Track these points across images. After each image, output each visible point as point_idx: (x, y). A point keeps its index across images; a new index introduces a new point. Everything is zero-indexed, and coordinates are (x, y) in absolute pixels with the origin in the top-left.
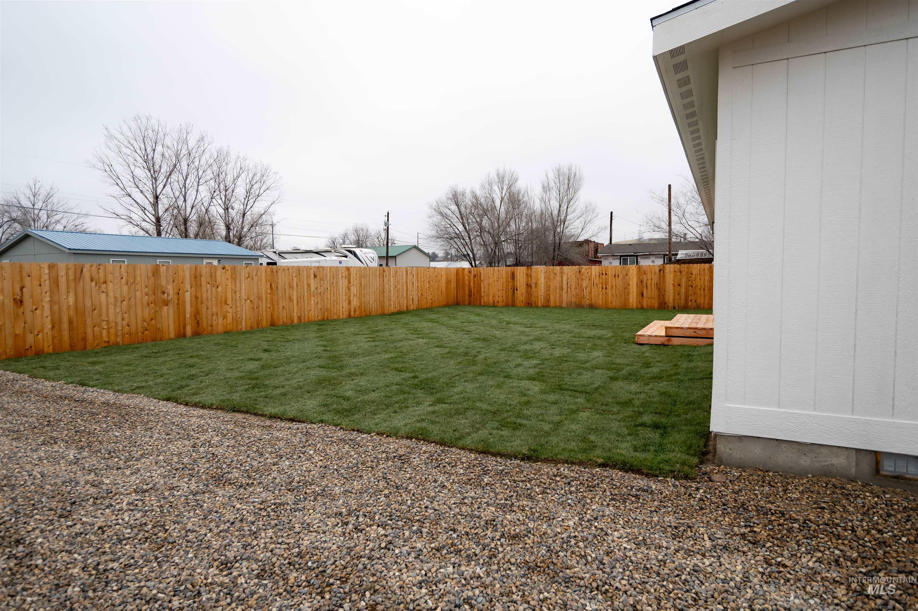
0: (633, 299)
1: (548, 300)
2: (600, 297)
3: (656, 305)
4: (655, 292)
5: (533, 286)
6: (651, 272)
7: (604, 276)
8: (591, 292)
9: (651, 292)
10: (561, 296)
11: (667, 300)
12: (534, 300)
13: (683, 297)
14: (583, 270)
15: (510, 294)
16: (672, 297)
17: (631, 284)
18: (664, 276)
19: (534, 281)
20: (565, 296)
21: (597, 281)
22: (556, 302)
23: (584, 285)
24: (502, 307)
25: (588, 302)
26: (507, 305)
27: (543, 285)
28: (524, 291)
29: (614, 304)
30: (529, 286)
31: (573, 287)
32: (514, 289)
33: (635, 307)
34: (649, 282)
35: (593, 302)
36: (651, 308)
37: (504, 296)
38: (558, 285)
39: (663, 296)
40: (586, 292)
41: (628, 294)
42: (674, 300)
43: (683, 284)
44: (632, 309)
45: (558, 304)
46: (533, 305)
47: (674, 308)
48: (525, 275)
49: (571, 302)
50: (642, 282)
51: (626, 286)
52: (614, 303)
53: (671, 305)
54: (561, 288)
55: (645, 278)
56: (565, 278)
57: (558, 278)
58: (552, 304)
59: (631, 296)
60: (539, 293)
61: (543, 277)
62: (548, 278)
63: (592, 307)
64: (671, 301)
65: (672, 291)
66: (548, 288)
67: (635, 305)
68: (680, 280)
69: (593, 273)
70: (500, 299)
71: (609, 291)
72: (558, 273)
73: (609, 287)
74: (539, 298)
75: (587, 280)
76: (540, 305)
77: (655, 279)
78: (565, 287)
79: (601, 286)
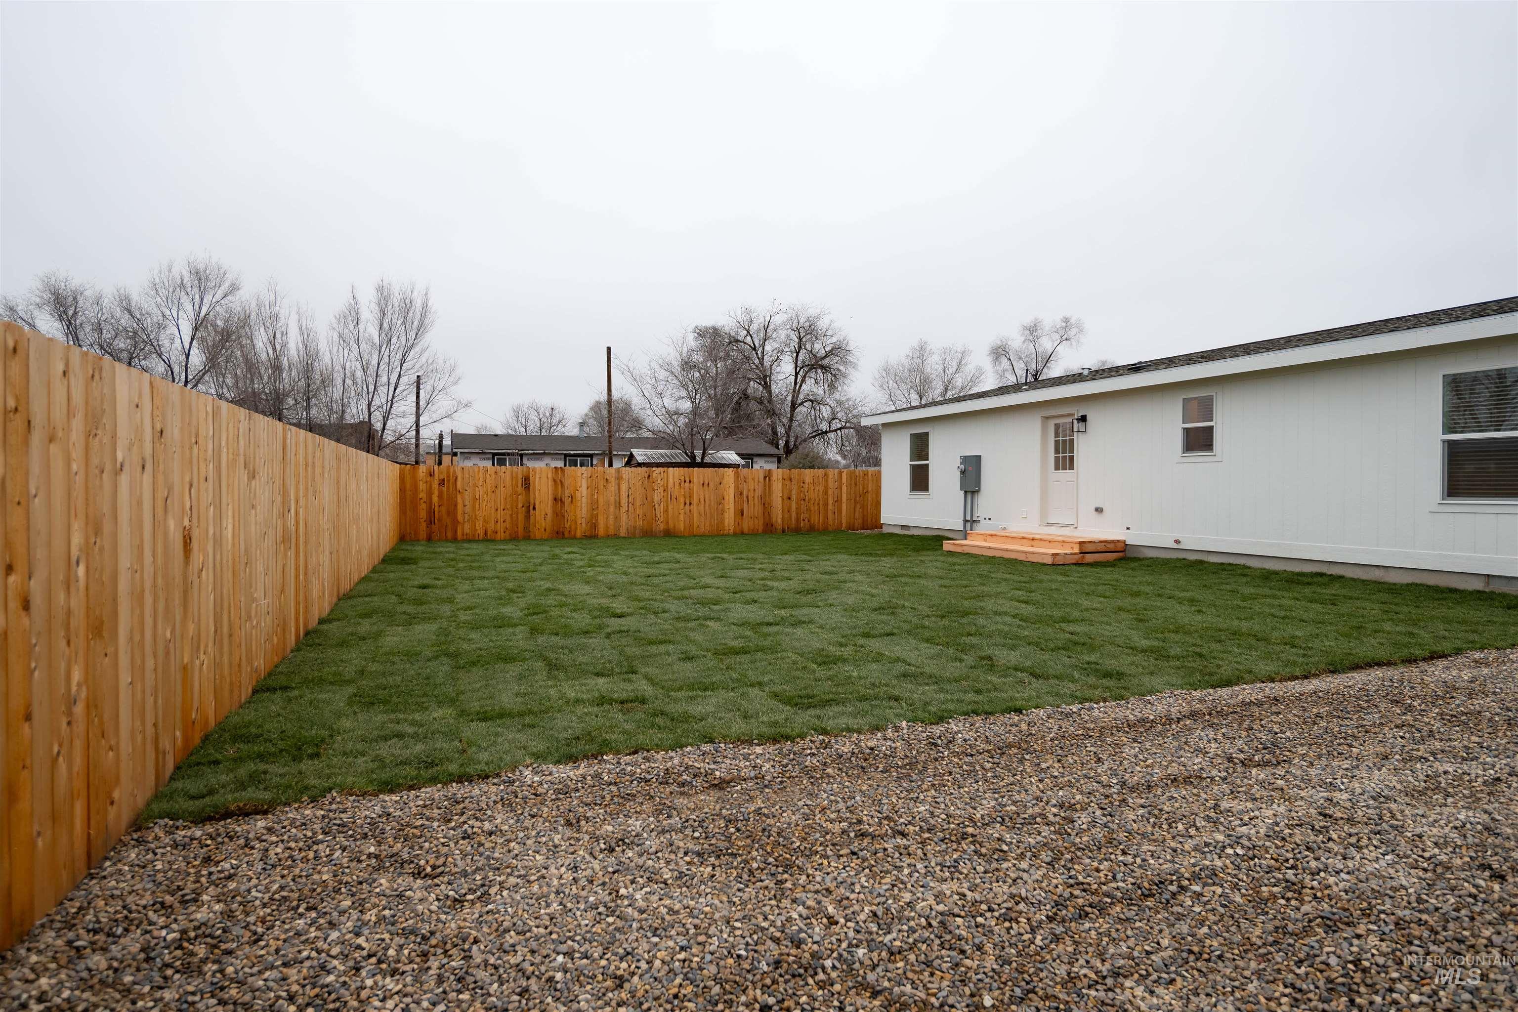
0: (729, 519)
1: (595, 526)
2: (682, 517)
3: (760, 530)
4: (758, 510)
5: (567, 501)
6: (754, 479)
7: (687, 484)
8: (666, 511)
9: (753, 509)
10: (617, 518)
11: (774, 520)
12: (567, 526)
13: (794, 515)
14: (655, 475)
15: (521, 517)
16: (780, 516)
17: (726, 498)
18: (770, 486)
19: (567, 493)
20: (624, 517)
21: (676, 492)
22: (607, 527)
23: (656, 499)
24: (504, 541)
25: (662, 527)
26: (514, 538)
27: (584, 500)
28: (549, 511)
29: (702, 529)
30: (558, 500)
31: (638, 503)
32: (529, 508)
33: (732, 531)
34: (751, 494)
35: (671, 525)
36: (753, 533)
37: (508, 519)
38: (612, 499)
39: (769, 514)
40: (660, 510)
41: (723, 511)
42: (783, 519)
43: (794, 497)
44: (728, 535)
45: (611, 531)
46: (566, 535)
47: (783, 531)
48: (551, 483)
49: (635, 527)
50: (741, 494)
51: (721, 500)
52: (702, 526)
53: (779, 527)
54: (619, 505)
55: (745, 488)
56: (624, 487)
57: (612, 487)
58: (601, 531)
59: (726, 515)
60: (578, 513)
61: (584, 486)
62: (593, 488)
63: (668, 534)
64: (780, 521)
65: (780, 507)
66: (594, 506)
67: (732, 528)
68: (791, 491)
69: (671, 480)
70: (500, 527)
71: (694, 508)
72: (612, 480)
73: (695, 501)
74: (579, 522)
75: (661, 490)
76: (579, 534)
77: (759, 492)
78: (624, 501)
79: (682, 500)
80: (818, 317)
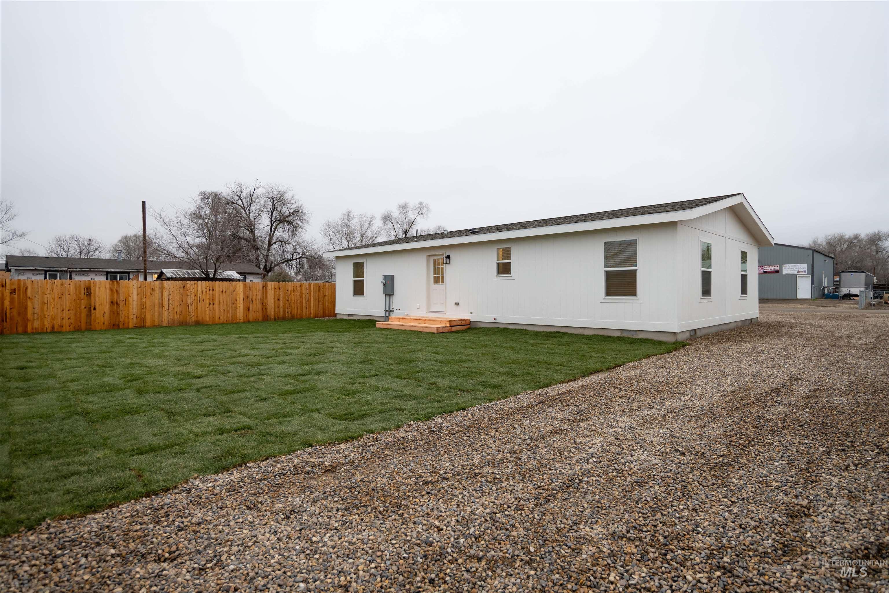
0: (240, 314)
1: (144, 320)
2: (207, 312)
3: (261, 319)
4: (259, 306)
5: (121, 304)
6: (256, 289)
7: (211, 292)
8: (197, 309)
9: (256, 307)
10: (160, 314)
11: (269, 313)
12: (122, 320)
13: (281, 309)
14: (188, 286)
15: (84, 316)
16: (273, 310)
17: (238, 299)
18: (266, 292)
19: (121, 297)
20: (165, 314)
21: (203, 297)
22: (153, 321)
23: (189, 301)
24: (70, 332)
25: (194, 319)
26: (78, 330)
27: (135, 303)
28: (107, 310)
29: (222, 320)
30: (114, 303)
31: (176, 304)
32: (91, 309)
33: (242, 321)
34: (254, 298)
35: (200, 318)
36: (256, 321)
37: (73, 317)
38: (157, 302)
39: (266, 309)
40: (192, 308)
41: (236, 308)
42: (275, 312)
43: (281, 299)
44: (239, 323)
45: (156, 323)
46: (121, 326)
47: (275, 319)
48: (108, 291)
49: (174, 320)
50: (248, 297)
51: (234, 302)
52: (222, 318)
53: (272, 317)
54: (161, 305)
55: (250, 294)
56: (165, 294)
57: (157, 293)
58: (148, 323)
59: (238, 310)
60: (130, 311)
61: (135, 293)
62: (142, 294)
63: (198, 323)
64: (273, 313)
65: (273, 305)
66: (142, 306)
67: (242, 319)
68: (279, 295)
69: (200, 289)
70: (66, 322)
71: (216, 307)
72: (157, 289)
73: (217, 302)
74: (131, 317)
75: (193, 296)
76: (131, 326)
77: (259, 296)
78: (166, 303)
79: (208, 302)
80: (285, 192)
